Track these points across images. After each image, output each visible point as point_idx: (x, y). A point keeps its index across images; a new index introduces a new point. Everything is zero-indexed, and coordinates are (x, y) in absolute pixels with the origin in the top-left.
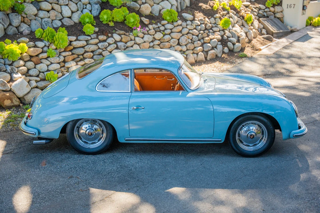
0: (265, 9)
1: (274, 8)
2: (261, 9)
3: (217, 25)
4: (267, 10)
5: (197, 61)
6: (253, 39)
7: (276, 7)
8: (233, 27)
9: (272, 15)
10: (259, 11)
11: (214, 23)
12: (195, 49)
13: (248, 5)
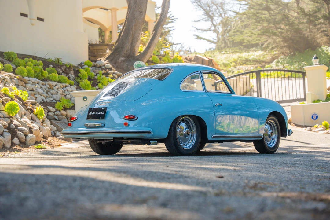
0: (55, 111)
1: (66, 111)
2: (50, 111)
4: (58, 113)
6: (48, 137)
7: (68, 111)
8: (21, 118)
9: (64, 119)
10: (48, 113)
13: (34, 103)
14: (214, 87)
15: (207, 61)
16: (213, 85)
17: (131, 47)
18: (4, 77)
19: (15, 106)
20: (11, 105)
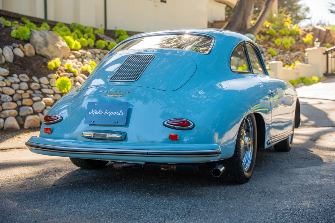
3: (52, 87)
5: (5, 128)
11: (46, 83)
12: (4, 112)
14: (325, 56)
15: (324, 31)
16: (324, 54)
17: (243, 22)
18: (83, 53)
19: (66, 82)
20: (62, 81)
